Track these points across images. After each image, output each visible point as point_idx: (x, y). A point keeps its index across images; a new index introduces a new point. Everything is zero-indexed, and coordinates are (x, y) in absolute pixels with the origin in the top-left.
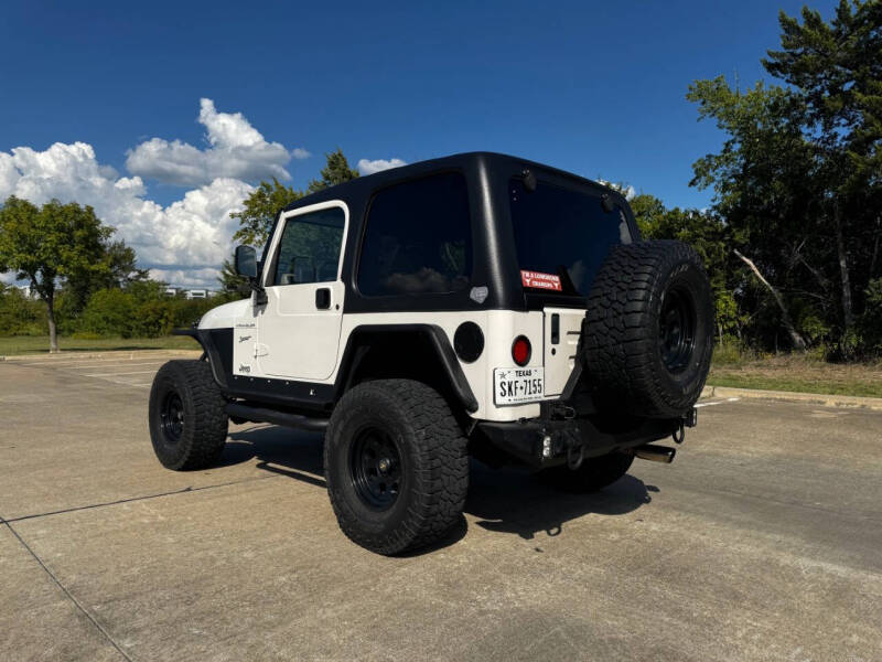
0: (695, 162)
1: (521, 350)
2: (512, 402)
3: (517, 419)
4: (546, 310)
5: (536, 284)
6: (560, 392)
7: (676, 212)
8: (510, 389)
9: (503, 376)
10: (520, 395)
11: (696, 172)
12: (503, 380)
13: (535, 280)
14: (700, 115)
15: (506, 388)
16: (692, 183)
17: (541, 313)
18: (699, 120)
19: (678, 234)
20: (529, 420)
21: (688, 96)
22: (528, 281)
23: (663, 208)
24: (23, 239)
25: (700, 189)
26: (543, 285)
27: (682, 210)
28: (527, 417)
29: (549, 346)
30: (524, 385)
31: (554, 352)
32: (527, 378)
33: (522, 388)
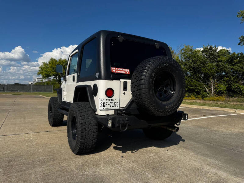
0: (240, 37)
1: (110, 93)
2: (105, 109)
3: (106, 114)
4: (121, 80)
5: (118, 72)
6: (125, 107)
7: (234, 54)
8: (104, 105)
9: (101, 101)
10: (108, 107)
11: (240, 40)
12: (101, 102)
13: (117, 70)
14: (241, 22)
15: (102, 104)
16: (239, 44)
17: (119, 81)
18: (241, 23)
19: (235, 61)
20: (110, 115)
21: (238, 16)
22: (114, 71)
23: (230, 53)
24: (53, 68)
25: (241, 46)
26: (121, 72)
27: (237, 53)
28: (110, 114)
29: (122, 92)
30: (110, 104)
31: (124, 94)
32: (112, 102)
33: (109, 105)
